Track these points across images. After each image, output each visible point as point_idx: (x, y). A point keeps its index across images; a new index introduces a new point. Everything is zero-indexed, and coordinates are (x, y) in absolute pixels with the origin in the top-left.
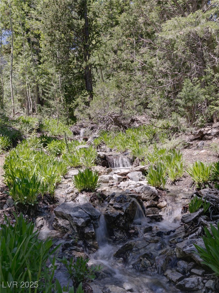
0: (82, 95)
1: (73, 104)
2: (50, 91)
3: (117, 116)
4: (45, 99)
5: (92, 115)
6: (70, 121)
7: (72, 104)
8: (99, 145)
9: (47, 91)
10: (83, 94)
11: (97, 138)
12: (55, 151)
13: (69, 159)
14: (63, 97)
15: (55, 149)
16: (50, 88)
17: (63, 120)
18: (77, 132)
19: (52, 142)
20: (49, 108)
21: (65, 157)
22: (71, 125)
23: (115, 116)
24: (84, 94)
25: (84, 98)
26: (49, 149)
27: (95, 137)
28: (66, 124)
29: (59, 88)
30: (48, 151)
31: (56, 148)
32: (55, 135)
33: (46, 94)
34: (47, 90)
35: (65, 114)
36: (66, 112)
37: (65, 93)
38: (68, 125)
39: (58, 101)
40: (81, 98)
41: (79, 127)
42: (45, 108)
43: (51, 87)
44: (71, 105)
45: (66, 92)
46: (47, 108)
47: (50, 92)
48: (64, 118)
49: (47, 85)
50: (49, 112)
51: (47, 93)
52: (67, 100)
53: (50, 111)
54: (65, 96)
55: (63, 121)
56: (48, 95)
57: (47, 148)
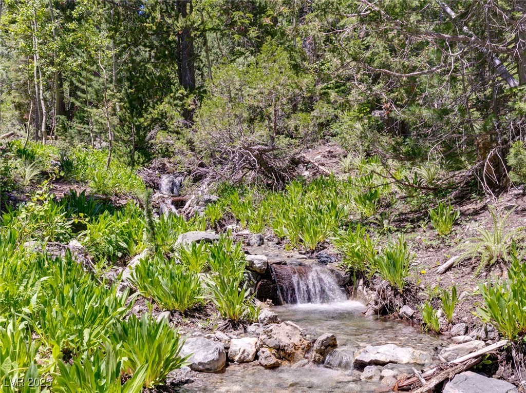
0: (171, 97)
1: (149, 116)
2: (90, 86)
3: (265, 151)
4: (78, 104)
5: (198, 146)
6: (139, 158)
7: (145, 115)
8: (219, 222)
9: (84, 87)
10: (175, 93)
11: (215, 202)
12: (111, 248)
13: (164, 281)
14: (121, 100)
15: (110, 242)
16: (91, 80)
17: (120, 153)
18: (154, 183)
19: (101, 216)
20: (86, 126)
21: (149, 274)
22: (140, 167)
23: (258, 150)
24: (177, 95)
25: (176, 102)
26: (92, 240)
27: (209, 201)
28: (129, 165)
29: (111, 82)
30: (89, 248)
31: (113, 236)
32: (104, 194)
33: (79, 93)
34: (83, 84)
35: (126, 139)
36: (129, 136)
37: (130, 91)
38: (133, 165)
39: (110, 109)
40: (169, 103)
41: (157, 172)
42: (76, 125)
43: (92, 77)
44: (142, 120)
45: (130, 88)
46: (81, 126)
47: (90, 89)
48: (123, 149)
49: (84, 73)
50: (86, 134)
51: (84, 92)
52: (132, 108)
53: (88, 132)
54: (128, 97)
55: (121, 156)
56: (85, 96)
57: (85, 235)
